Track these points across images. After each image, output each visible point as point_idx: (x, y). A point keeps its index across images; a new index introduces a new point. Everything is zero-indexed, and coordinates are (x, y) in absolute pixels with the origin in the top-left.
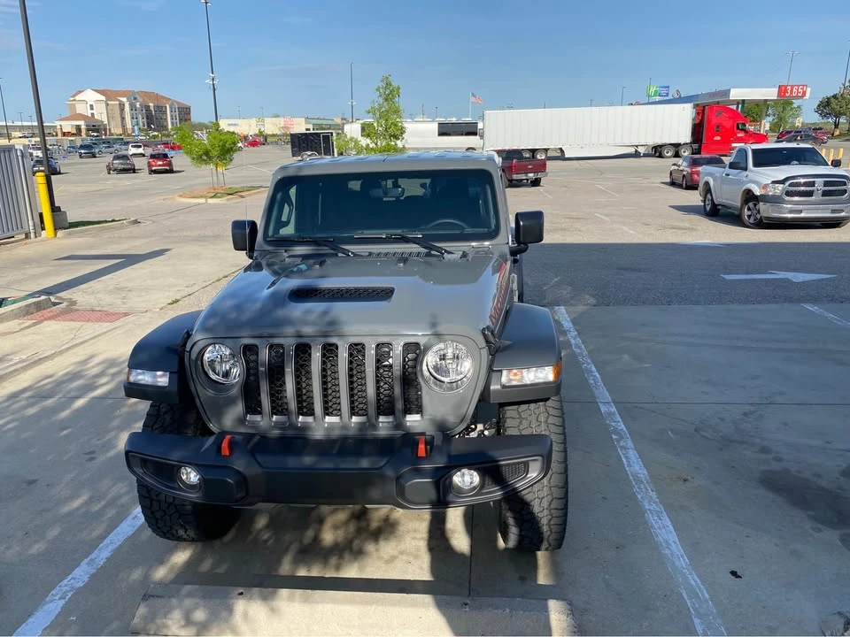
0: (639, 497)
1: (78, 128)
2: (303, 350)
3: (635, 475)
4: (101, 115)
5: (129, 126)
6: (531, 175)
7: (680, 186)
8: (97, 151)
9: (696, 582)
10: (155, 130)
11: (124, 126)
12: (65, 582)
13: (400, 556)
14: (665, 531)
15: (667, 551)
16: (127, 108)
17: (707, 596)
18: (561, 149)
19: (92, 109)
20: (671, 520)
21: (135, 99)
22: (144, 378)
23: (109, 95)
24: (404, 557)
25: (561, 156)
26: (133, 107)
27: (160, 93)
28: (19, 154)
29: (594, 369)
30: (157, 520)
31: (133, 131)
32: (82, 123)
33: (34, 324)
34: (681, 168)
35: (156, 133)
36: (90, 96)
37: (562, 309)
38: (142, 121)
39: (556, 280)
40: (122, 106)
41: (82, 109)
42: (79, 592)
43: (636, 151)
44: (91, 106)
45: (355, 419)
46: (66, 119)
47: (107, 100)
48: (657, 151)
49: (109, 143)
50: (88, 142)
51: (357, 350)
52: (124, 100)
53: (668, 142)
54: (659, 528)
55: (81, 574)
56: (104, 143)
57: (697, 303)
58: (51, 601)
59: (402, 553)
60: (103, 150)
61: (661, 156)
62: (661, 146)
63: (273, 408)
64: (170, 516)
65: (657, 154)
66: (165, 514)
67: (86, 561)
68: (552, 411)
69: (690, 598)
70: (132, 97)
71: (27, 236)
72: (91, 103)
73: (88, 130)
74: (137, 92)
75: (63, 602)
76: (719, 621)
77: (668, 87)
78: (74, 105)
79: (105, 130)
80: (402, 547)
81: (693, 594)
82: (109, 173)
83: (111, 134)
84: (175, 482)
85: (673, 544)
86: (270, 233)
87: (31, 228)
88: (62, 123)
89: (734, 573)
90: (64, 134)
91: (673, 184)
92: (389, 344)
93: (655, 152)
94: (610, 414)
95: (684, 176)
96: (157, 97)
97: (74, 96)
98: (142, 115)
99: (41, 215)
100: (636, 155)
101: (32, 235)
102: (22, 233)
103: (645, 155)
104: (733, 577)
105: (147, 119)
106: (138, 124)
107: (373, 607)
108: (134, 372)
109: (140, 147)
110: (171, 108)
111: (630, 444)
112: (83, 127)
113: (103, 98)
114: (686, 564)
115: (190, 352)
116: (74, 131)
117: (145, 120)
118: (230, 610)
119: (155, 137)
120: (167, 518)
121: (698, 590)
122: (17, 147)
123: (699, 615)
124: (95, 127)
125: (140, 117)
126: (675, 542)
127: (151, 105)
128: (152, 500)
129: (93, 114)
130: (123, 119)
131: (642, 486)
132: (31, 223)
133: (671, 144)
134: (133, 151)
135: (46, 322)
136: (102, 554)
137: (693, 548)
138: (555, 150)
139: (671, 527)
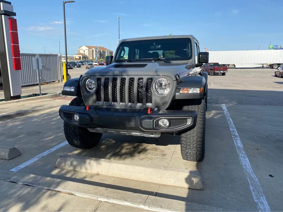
0: (238, 152)
1: (80, 57)
2: (115, 80)
3: (238, 147)
4: (87, 53)
5: (94, 57)
6: (222, 71)
7: (279, 77)
8: (84, 64)
9: (254, 176)
10: (102, 58)
11: (93, 57)
12: (41, 154)
13: (146, 159)
14: (246, 162)
15: (245, 167)
16: (94, 52)
17: (257, 180)
18: (234, 65)
19: (84, 52)
20: (248, 159)
21: (97, 49)
22: (68, 89)
23: (89, 47)
24: (147, 159)
25: (234, 67)
26: (96, 51)
27: (104, 47)
28: (59, 57)
29: (231, 119)
30: (69, 137)
31: (96, 58)
32: (81, 56)
33: (53, 100)
34: (279, 70)
35: (102, 59)
36: (84, 48)
37: (224, 105)
38: (98, 55)
39: (224, 98)
40: (93, 51)
41: (81, 52)
42: (44, 157)
43: (263, 66)
44: (84, 51)
45: (129, 104)
46: (77, 55)
47: (89, 49)
48: (271, 66)
49: (88, 62)
50: (82, 61)
51: (132, 80)
52: (94, 49)
53: (275, 63)
54: (244, 161)
55: (46, 153)
56: (87, 61)
57: (277, 105)
58: (35, 158)
59: (146, 158)
60: (86, 63)
61: (272, 68)
62: (272, 65)
63: (105, 99)
64: (73, 135)
65: (271, 67)
66: (71, 135)
67: (48, 150)
68: (200, 108)
69: (250, 180)
70: (96, 48)
71: (59, 82)
72: (84, 50)
73: (83, 58)
74: (98, 47)
75: (38, 158)
76: (260, 187)
77: (277, 46)
78: (79, 50)
79: (88, 58)
80: (147, 156)
81: (252, 179)
82: (86, 69)
83: (89, 59)
84: (72, 119)
85: (248, 165)
86: (117, 58)
87: (60, 79)
88: (76, 56)
89: (271, 176)
90: (76, 59)
91: (276, 76)
92: (142, 79)
93: (270, 67)
94: (234, 131)
95: (280, 73)
96: (103, 48)
97: (80, 48)
98: (99, 54)
99: (63, 76)
100: (263, 67)
101: (60, 81)
102: (57, 80)
103: (266, 68)
104: (270, 177)
105: (100, 55)
106: (97, 56)
107: (130, 166)
108: (65, 87)
109: (97, 62)
110: (107, 52)
111: (239, 138)
112: (81, 57)
113: (88, 48)
114: (251, 171)
115: (81, 81)
116: (79, 58)
117: (99, 55)
118: (85, 162)
119: (102, 60)
120: (72, 136)
121: (254, 179)
122: (58, 55)
123: (252, 185)
124: (85, 57)
125: (98, 54)
126: (249, 165)
127: (101, 51)
128: (67, 130)
129: (84, 53)
130: (93, 55)
131: (240, 150)
132: (60, 78)
133: (277, 64)
134: (94, 63)
135: (57, 100)
136: (53, 150)
137: (255, 167)
138: (232, 65)
139: (248, 161)
